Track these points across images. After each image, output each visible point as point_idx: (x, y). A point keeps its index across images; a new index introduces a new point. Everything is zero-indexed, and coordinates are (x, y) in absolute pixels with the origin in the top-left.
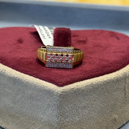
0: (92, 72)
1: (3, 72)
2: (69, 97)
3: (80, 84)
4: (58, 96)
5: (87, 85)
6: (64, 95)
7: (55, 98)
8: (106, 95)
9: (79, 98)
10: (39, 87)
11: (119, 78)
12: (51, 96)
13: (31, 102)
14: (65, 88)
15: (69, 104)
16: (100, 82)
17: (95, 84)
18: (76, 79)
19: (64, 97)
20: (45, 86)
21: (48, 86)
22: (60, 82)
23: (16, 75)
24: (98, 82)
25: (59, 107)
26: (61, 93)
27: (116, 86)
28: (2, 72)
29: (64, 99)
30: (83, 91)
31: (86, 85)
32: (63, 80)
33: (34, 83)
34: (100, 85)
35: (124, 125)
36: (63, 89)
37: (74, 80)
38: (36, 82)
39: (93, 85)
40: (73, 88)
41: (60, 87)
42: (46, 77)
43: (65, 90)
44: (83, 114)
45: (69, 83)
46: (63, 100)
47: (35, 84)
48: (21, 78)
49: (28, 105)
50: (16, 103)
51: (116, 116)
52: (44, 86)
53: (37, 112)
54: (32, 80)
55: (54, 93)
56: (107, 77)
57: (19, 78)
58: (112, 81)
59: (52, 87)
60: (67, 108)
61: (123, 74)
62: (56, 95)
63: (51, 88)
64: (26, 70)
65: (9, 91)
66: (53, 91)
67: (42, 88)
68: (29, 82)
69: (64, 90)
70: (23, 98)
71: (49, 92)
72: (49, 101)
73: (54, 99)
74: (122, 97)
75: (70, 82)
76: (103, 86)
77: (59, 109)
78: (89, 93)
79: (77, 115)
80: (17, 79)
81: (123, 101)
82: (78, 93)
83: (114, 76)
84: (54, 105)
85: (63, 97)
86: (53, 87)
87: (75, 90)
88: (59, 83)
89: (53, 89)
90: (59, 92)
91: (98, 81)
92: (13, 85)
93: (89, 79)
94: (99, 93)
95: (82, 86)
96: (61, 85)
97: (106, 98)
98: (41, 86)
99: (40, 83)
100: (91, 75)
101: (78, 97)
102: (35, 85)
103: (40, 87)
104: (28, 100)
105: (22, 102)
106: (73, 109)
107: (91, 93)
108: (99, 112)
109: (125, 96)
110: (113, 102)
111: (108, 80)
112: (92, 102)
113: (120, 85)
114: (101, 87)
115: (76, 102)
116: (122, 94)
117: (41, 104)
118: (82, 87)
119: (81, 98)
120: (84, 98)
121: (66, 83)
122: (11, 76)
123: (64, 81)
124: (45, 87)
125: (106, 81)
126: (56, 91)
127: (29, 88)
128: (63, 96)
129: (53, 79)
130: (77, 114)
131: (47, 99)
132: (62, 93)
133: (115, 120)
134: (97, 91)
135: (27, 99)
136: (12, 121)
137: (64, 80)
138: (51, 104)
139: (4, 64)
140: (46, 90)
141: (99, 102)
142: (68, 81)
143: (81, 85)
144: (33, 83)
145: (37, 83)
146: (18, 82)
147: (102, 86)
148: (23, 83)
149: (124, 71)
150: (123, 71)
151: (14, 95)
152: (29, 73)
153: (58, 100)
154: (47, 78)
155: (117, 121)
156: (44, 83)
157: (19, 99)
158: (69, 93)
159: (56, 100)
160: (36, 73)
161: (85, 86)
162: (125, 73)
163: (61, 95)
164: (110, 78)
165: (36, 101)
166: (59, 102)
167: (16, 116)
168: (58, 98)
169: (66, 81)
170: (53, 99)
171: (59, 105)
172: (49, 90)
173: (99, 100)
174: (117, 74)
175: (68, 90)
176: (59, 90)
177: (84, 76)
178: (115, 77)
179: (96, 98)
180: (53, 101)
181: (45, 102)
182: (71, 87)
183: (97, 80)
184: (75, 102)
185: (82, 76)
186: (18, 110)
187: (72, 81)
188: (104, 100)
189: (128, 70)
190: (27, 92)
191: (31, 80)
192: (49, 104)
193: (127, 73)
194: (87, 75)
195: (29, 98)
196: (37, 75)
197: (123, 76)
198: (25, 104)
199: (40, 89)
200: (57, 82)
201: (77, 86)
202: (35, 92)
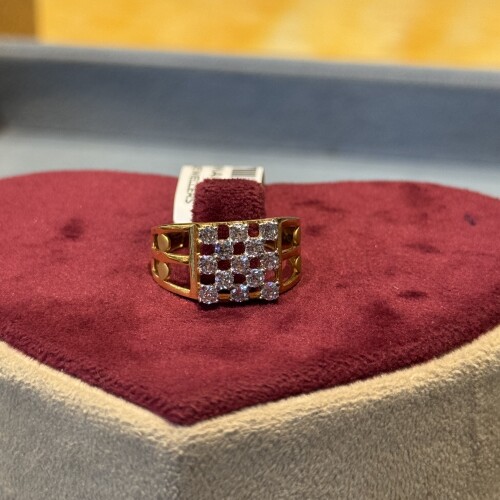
0: (321, 366)
2: (215, 467)
3: (263, 416)
4: (172, 464)
5: (295, 420)
6: (196, 458)
7: (161, 471)
8: (385, 459)
9: (260, 473)
10: (99, 423)
11: (441, 389)
12: (146, 463)
13: (75, 483)
14: (202, 430)
15: (219, 494)
16: (351, 405)
17: (329, 416)
18: (251, 394)
19: (196, 469)
20: (121, 421)
21: (132, 422)
22: (181, 405)
23: (19, 373)
24: (344, 406)
26: (181, 452)
27: (426, 421)
29: (195, 476)
30: (276, 444)
31: (290, 418)
32: (193, 398)
33: (82, 406)
34: (355, 417)
36: (191, 435)
37: (241, 398)
38: (91, 403)
39: (321, 417)
40: (236, 432)
41: (181, 429)
42: (130, 383)
43: (199, 439)
45: (217, 411)
46: (194, 479)
47: (85, 411)
48: (37, 384)
49: (64, 493)
50: (23, 481)
52: (117, 420)
54: (77, 395)
55: (154, 450)
56: (387, 384)
57: (29, 384)
58: (409, 400)
59: (149, 426)
61: (458, 372)
62: (162, 459)
63: (144, 429)
64: (61, 355)
66: (150, 441)
67: (112, 428)
68: (64, 403)
69: (193, 438)
70: (46, 464)
71: (138, 447)
72: (137, 484)
74: (460, 466)
75: (221, 405)
76: (369, 422)
78: (304, 452)
80: (23, 388)
81: (467, 480)
82: (259, 449)
83: (418, 380)
85: (192, 469)
86: (154, 427)
87: (242, 437)
88: (175, 408)
89: (151, 435)
90: (176, 448)
91: (345, 402)
92: (10, 413)
93: (307, 393)
94: (350, 449)
95: (274, 422)
96: (182, 419)
97: (383, 470)
98: (106, 421)
99: (105, 408)
100: (317, 379)
101: (257, 466)
102: (86, 415)
103: (106, 425)
104: (65, 475)
105: (43, 482)
107: (315, 451)
109: (475, 461)
110: (418, 486)
111: (387, 397)
112: (321, 487)
113: (447, 418)
114: (356, 425)
115: (250, 488)
116: (460, 452)
117: (113, 492)
118: (273, 426)
119: (271, 471)
120: (285, 472)
121: (207, 411)
123: (198, 402)
124: (123, 427)
125: (380, 402)
126: (162, 441)
127: (66, 428)
128: (191, 464)
129: (155, 393)
131: (130, 473)
132: (185, 451)
134: (343, 442)
135: (63, 467)
137: (196, 400)
138: (146, 496)
140: (124, 435)
141: (353, 486)
142: (213, 401)
143: (269, 418)
144: (78, 407)
145: (94, 408)
146: (25, 400)
147: (362, 421)
148: (45, 407)
149: (463, 358)
150: (461, 361)
151: (16, 453)
152: (67, 365)
153: (173, 477)
154: (132, 389)
156: (119, 409)
157: (34, 469)
158: (215, 452)
159: (166, 478)
160: (94, 368)
161: (287, 422)
162: (469, 367)
163: (181, 459)
164: (399, 390)
165: (93, 479)
166: (174, 488)
168: (170, 469)
169: (207, 403)
170: (153, 476)
172: (138, 440)
173: (353, 478)
174: (433, 372)
175: (212, 440)
176: (174, 439)
177: (285, 380)
178: (422, 383)
179: (341, 472)
180: (153, 482)
181: (126, 487)
182: (226, 428)
183: (341, 399)
184: (247, 487)
185: (278, 379)
187: (231, 402)
188: (376, 480)
189: (482, 354)
190: (58, 441)
191: (73, 394)
192: (139, 492)
193: (477, 366)
194: (298, 376)
195: (67, 467)
196: (98, 376)
197: (459, 382)
198: (57, 487)
199: (104, 432)
200: (168, 406)
201: (253, 421)
202: (86, 445)
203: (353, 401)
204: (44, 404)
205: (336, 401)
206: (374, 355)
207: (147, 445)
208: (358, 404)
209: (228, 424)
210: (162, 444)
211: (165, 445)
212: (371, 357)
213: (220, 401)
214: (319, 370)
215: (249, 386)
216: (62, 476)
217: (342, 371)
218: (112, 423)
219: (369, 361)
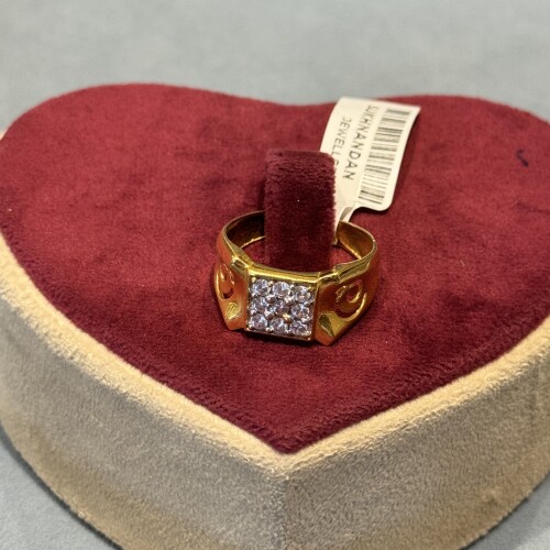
0: (407, 381)
1: (76, 359)
2: (316, 482)
3: (358, 436)
4: (279, 486)
5: (386, 437)
6: (300, 480)
7: (268, 490)
8: (459, 446)
9: (353, 480)
10: (207, 443)
11: (510, 383)
12: (253, 481)
13: (179, 480)
14: (305, 456)
15: (318, 502)
16: (434, 414)
17: (415, 428)
18: (347, 417)
19: (300, 488)
20: (230, 445)
21: (240, 447)
22: (286, 437)
23: (123, 385)
24: (427, 416)
25: (282, 517)
26: (287, 478)
27: (495, 409)
28: (72, 358)
29: (298, 492)
30: (369, 457)
31: (381, 435)
32: (296, 429)
33: (190, 426)
34: (436, 423)
35: (526, 500)
36: (296, 462)
37: (338, 422)
38: (197, 424)
39: (408, 430)
40: (335, 455)
41: (286, 457)
43: (305, 465)
44: (368, 521)
45: (318, 437)
47: (193, 431)
48: (143, 398)
49: (169, 484)
50: (125, 465)
51: (493, 492)
52: (225, 444)
53: (205, 512)
54: (184, 414)
55: (262, 474)
56: (465, 389)
57: (134, 397)
58: (484, 400)
59: (256, 453)
60: (310, 515)
61: (525, 364)
62: (269, 481)
63: (252, 456)
64: (164, 371)
65: (101, 425)
66: (258, 467)
67: (220, 450)
68: (172, 421)
69: (299, 464)
70: (150, 458)
71: (247, 472)
72: (244, 494)
73: (264, 493)
74: (520, 431)
75: (321, 431)
76: (448, 424)
77: (281, 520)
78: (391, 458)
79: (348, 526)
80: (129, 398)
81: (524, 438)
82: (353, 464)
83: (492, 379)
84: (265, 508)
85: (296, 488)
86: (261, 454)
87: (340, 458)
88: (281, 439)
89: (259, 461)
90: (283, 474)
91: (429, 413)
92: (113, 412)
93: (394, 407)
94: (430, 446)
95: (368, 440)
96: (287, 449)
97: (456, 454)
98: (215, 443)
99: (212, 430)
100: (404, 395)
101: (351, 476)
102: (194, 435)
103: (214, 446)
104: (170, 470)
105: (147, 470)
106: (334, 513)
107: (401, 455)
108: (429, 499)
109: (531, 423)
110: (483, 457)
111: (465, 401)
112: (403, 479)
113: (513, 401)
114: (437, 428)
115: (344, 492)
117: (218, 494)
118: (367, 443)
119: (363, 477)
120: (375, 473)
121: (309, 439)
122: (104, 381)
123: (301, 432)
124: (232, 451)
125: (458, 407)
126: (270, 467)
127: (173, 438)
128: (295, 485)
129: (261, 422)
130: (348, 523)
131: (236, 486)
132: (291, 476)
133: (492, 502)
134: (425, 443)
135: (167, 465)
136: (116, 513)
138: (252, 504)
139: (78, 326)
140: (233, 458)
141: (430, 472)
142: (314, 429)
143: (363, 437)
144: (186, 426)
145: (202, 429)
146: (130, 408)
147: (442, 424)
149: (529, 349)
150: (528, 353)
151: (118, 443)
152: (171, 381)
153: (279, 495)
154: (237, 415)
155: (496, 504)
156: (227, 433)
157: (138, 459)
158: (317, 473)
159: (272, 495)
160: (198, 389)
161: (379, 439)
162: (535, 357)
163: (286, 482)
164: (475, 394)
165: (198, 480)
166: (279, 502)
167: (130, 501)
168: (277, 489)
169: (309, 432)
170: (260, 491)
171: (280, 511)
172: (246, 465)
173: (431, 465)
174: (503, 370)
175: (314, 465)
176: (282, 467)
177: (376, 399)
178: (494, 382)
179: (421, 465)
180: (259, 496)
181: (232, 494)
182: (326, 451)
183: (425, 410)
184: (341, 492)
186: (133, 487)
187: (330, 427)
188: (450, 463)
189: (546, 341)
190: (164, 446)
191: (181, 411)
192: (245, 500)
193: (541, 355)
194: (386, 394)
195: (172, 466)
196: (202, 397)
197: (526, 372)
198: (161, 477)
199: (213, 451)
200: (275, 437)
201: (350, 443)
202: (193, 455)
203: (435, 411)
204: (151, 416)
205: (421, 413)
206: (454, 362)
207: (255, 469)
208: (439, 412)
209: (327, 448)
210: (270, 471)
211: (273, 471)
212: (450, 365)
213: (319, 428)
214: (406, 384)
215: (345, 409)
216: (167, 471)
217: (425, 383)
218: (221, 446)
219: (449, 368)
